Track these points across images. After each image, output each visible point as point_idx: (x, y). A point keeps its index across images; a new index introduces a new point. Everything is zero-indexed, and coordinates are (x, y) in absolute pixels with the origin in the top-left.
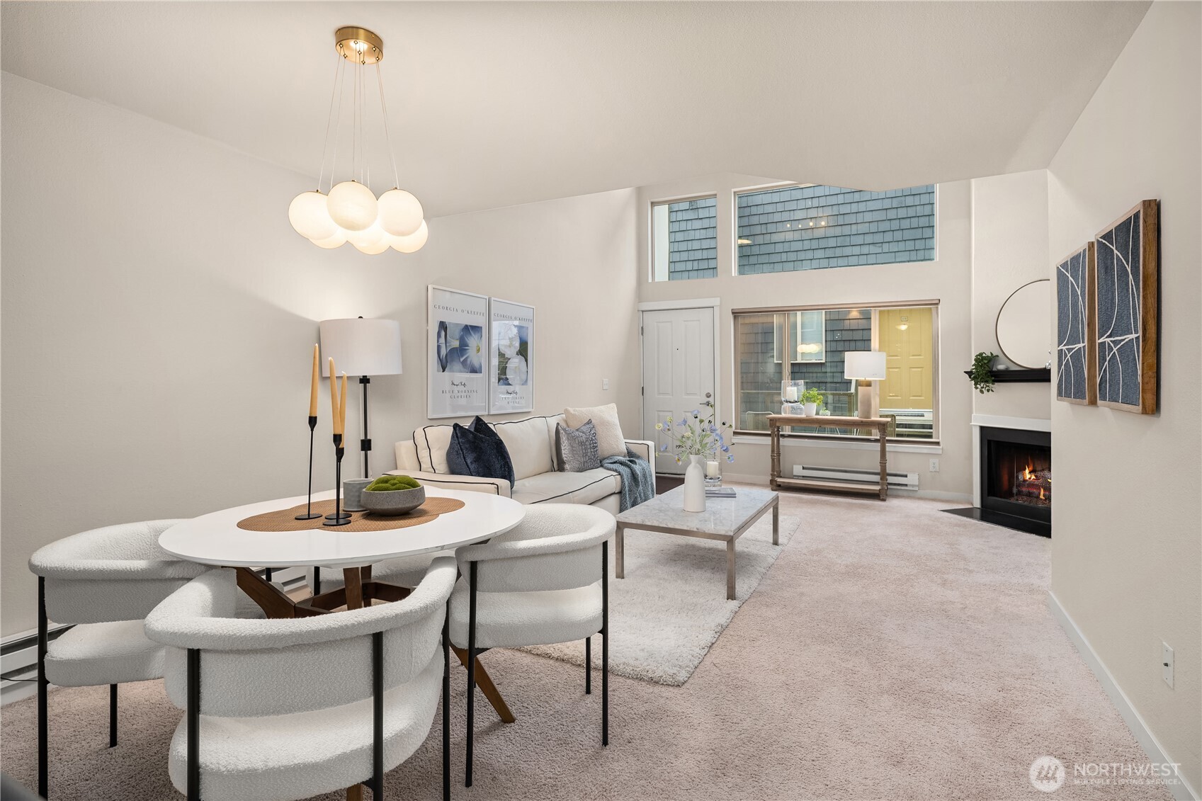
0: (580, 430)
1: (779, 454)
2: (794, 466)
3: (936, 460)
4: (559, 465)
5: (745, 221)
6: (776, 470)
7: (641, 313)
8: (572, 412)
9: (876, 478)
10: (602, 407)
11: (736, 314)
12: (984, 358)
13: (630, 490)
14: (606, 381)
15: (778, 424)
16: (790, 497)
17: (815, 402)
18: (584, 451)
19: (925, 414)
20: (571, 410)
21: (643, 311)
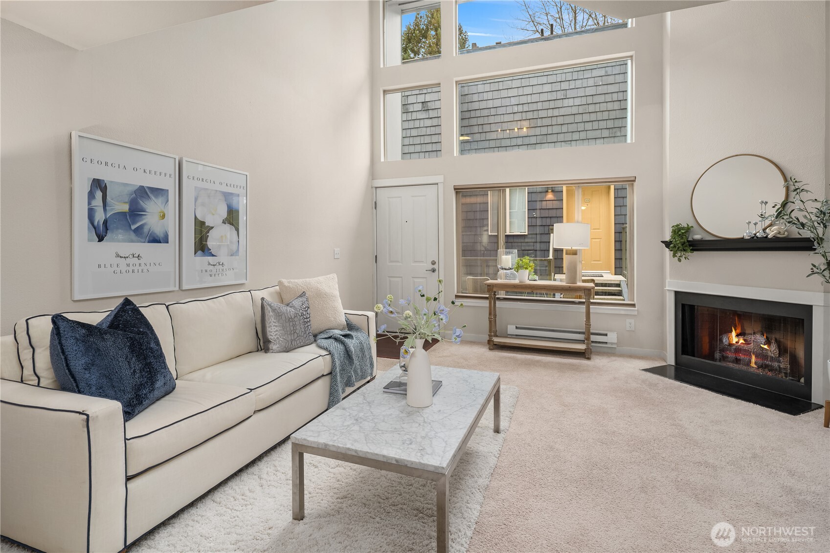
0: (291, 305)
1: (495, 316)
2: (508, 326)
3: (632, 321)
4: (263, 344)
5: (466, 123)
6: (493, 330)
7: (374, 189)
8: (286, 284)
9: (581, 337)
10: (321, 278)
11: (458, 190)
12: (679, 230)
13: (343, 370)
14: (337, 250)
15: (494, 290)
16: (506, 358)
17: (526, 268)
18: (292, 328)
19: (603, 274)
20: (285, 282)
21: (376, 188)
